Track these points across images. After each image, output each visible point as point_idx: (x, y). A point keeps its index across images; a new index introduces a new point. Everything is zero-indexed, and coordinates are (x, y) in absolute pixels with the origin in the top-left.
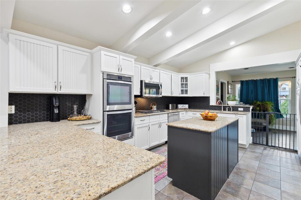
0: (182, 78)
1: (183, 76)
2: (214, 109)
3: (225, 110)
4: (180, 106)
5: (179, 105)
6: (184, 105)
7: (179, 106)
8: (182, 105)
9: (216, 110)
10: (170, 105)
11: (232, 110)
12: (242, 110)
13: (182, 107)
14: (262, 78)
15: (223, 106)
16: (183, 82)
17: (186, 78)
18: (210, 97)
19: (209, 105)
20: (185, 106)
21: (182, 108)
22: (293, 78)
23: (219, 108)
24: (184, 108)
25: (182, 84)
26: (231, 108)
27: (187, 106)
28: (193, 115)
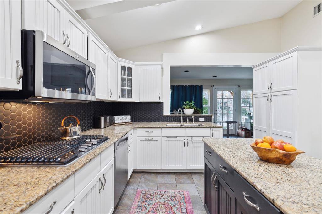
0: (123, 68)
1: (124, 65)
2: (170, 120)
3: (185, 121)
4: (118, 119)
5: (116, 117)
6: (125, 117)
7: (115, 120)
8: (120, 117)
9: (172, 122)
10: (102, 119)
11: (193, 121)
12: (204, 120)
13: (121, 120)
14: (190, 84)
15: (183, 116)
16: (125, 75)
17: (130, 69)
18: (163, 103)
19: (161, 115)
20: (126, 119)
21: (120, 122)
22: (211, 86)
23: (176, 119)
24: (124, 121)
25: (123, 80)
26: (193, 118)
27: (128, 118)
28: (146, 135)
